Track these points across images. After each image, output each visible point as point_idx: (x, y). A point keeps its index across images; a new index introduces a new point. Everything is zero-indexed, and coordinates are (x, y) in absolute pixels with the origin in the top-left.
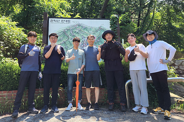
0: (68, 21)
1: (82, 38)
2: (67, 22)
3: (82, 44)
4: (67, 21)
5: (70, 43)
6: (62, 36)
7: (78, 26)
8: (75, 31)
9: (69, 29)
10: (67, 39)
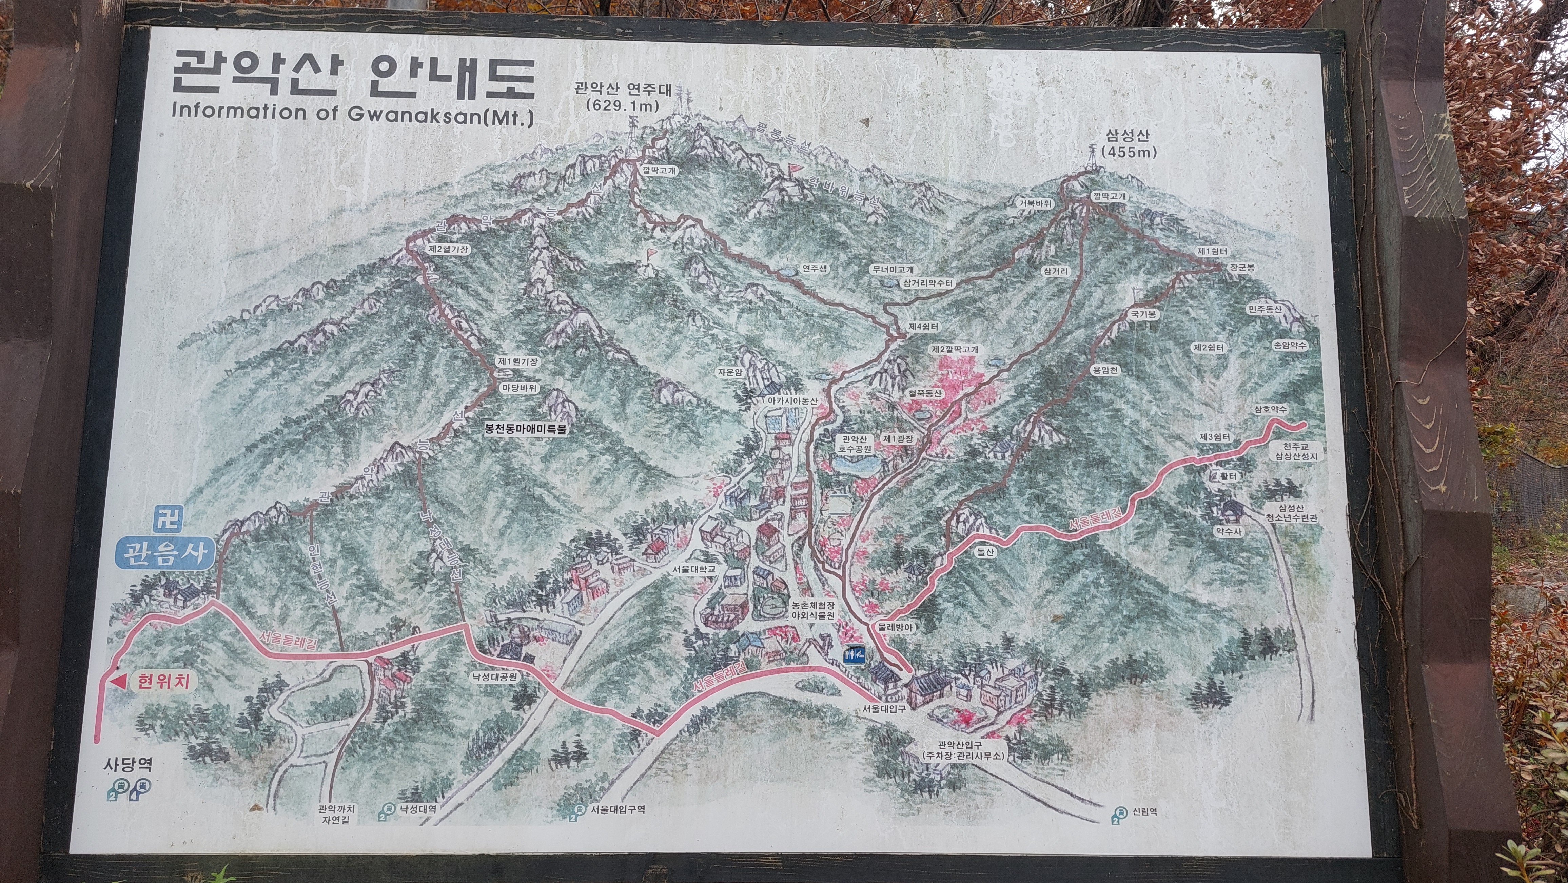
0: (483, 84)
1: (746, 397)
2: (466, 90)
3: (737, 499)
4: (468, 68)
5: (509, 476)
6: (367, 355)
7: (667, 171)
8: (616, 255)
9: (506, 227)
10: (455, 415)
